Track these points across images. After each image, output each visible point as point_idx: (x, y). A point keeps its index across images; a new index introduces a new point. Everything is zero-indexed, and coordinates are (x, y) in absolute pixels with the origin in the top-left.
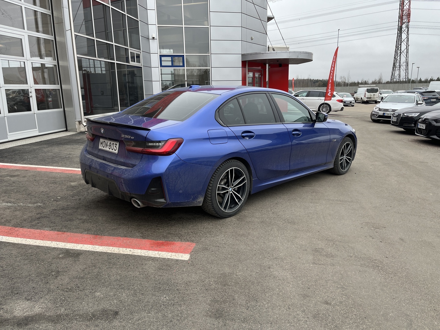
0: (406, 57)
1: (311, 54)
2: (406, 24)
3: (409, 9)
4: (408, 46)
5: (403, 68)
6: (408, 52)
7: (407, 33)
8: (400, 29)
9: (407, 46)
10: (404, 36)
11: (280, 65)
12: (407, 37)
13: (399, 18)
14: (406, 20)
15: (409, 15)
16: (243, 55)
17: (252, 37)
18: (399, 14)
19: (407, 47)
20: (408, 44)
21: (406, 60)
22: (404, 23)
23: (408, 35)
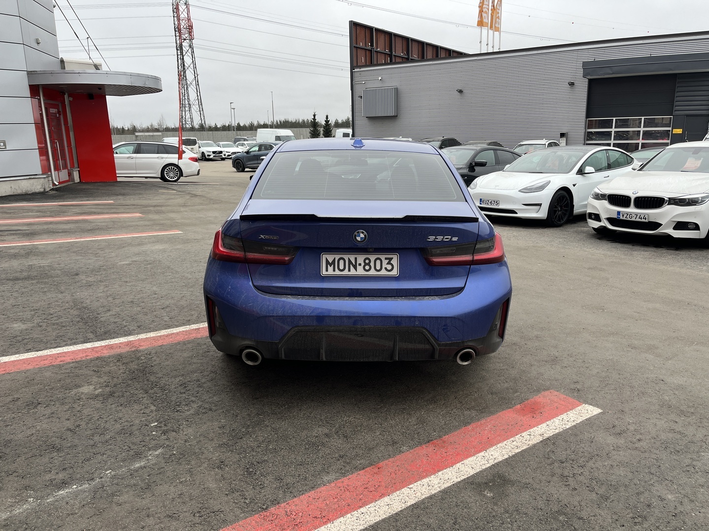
0: (197, 91)
1: (157, 79)
2: (188, 41)
3: (189, 19)
4: (196, 75)
5: (196, 109)
6: (198, 85)
7: (192, 55)
8: (180, 48)
10: (188, 60)
11: (91, 96)
12: (193, 61)
13: (175, 31)
14: (187, 35)
15: (190, 28)
16: (30, 74)
17: (37, 40)
18: (174, 24)
19: (195, 77)
20: (196, 72)
21: (198, 95)
22: (185, 39)
23: (194, 59)
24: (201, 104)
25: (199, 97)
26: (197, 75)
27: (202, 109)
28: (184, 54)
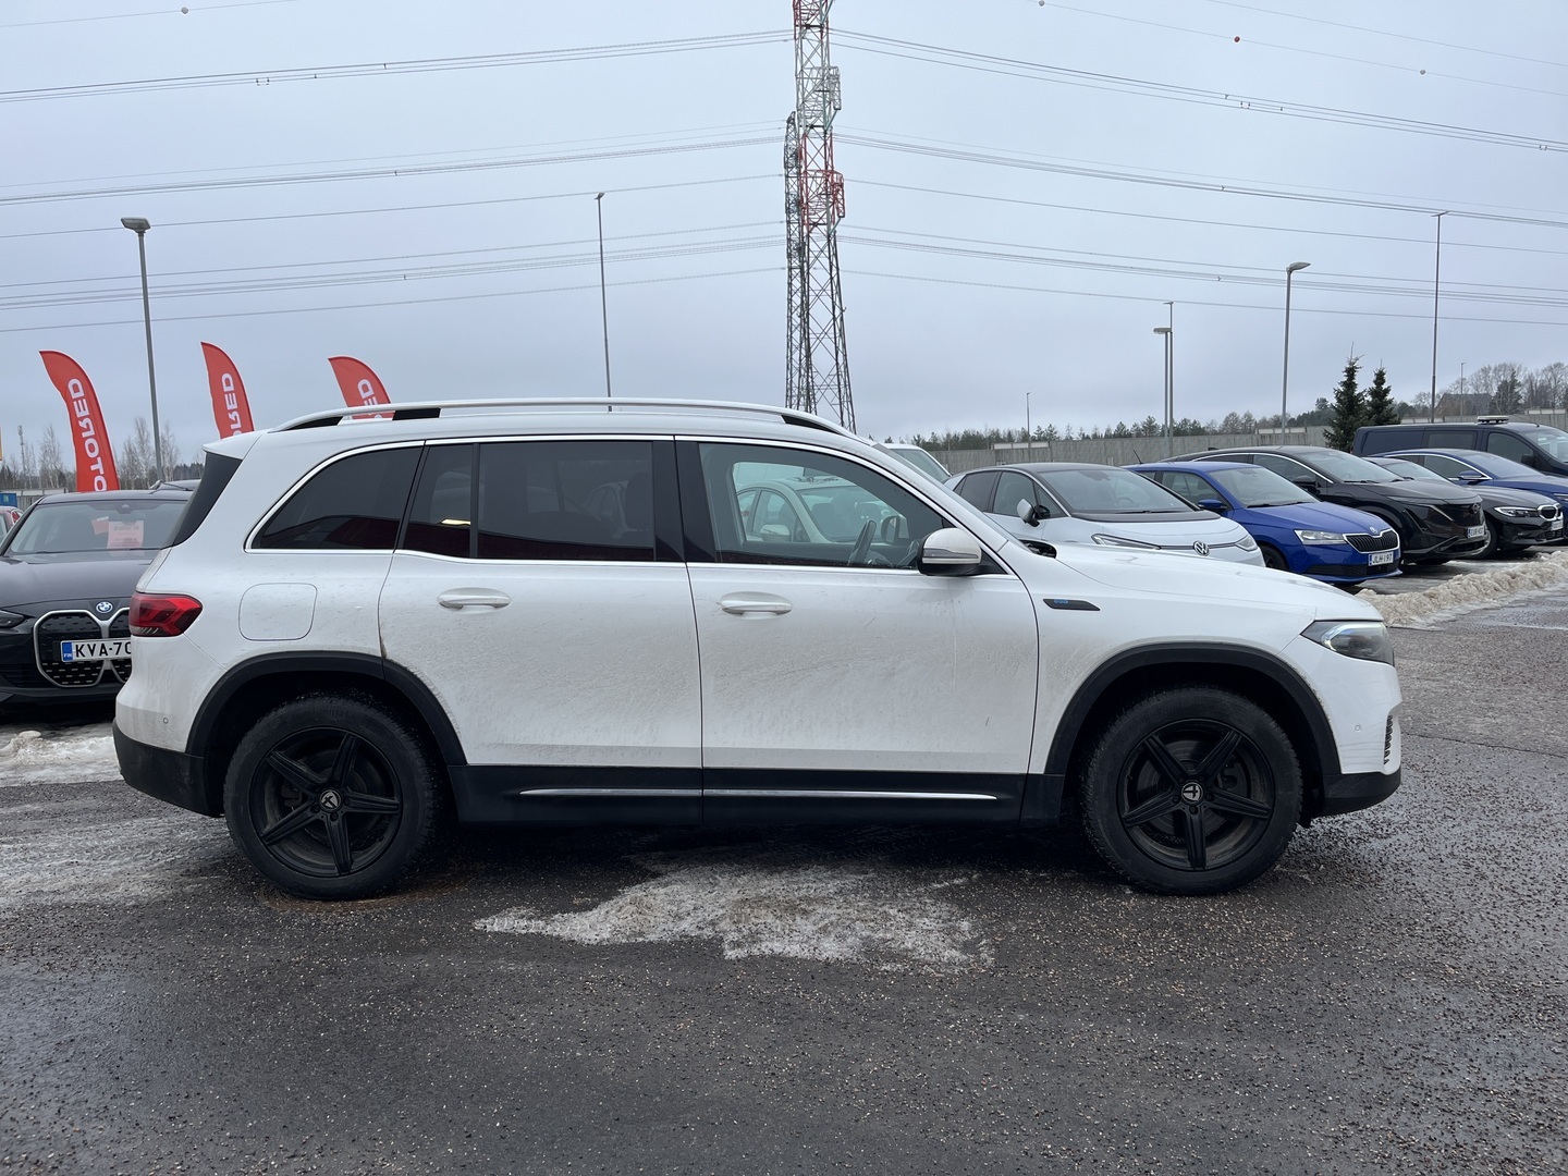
0: (838, 353)
2: (823, 227)
3: (828, 172)
4: (838, 312)
6: (842, 334)
7: (830, 263)
9: (834, 314)
10: (819, 276)
12: (832, 278)
14: (820, 214)
15: (834, 189)
18: (788, 194)
19: (834, 319)
20: (838, 303)
21: (837, 364)
22: (815, 224)
23: (834, 272)
24: (848, 385)
25: (843, 368)
26: (842, 311)
27: (849, 397)
28: (810, 261)
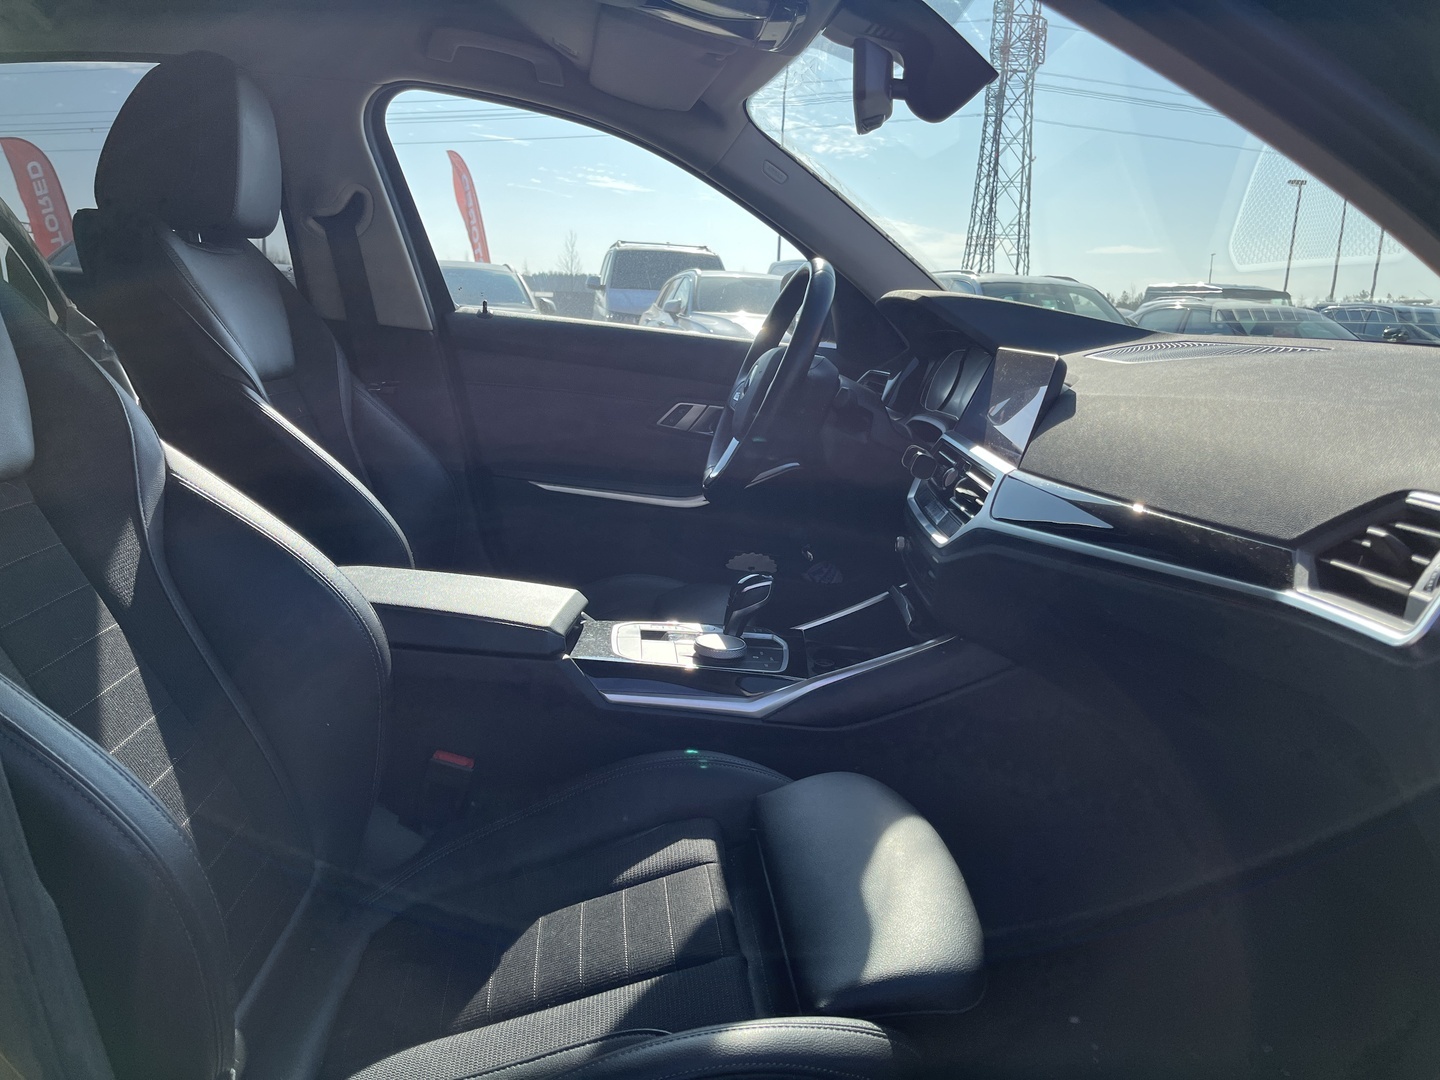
0: (1022, 202)
2: (1022, 74)
3: (1037, 16)
4: (1027, 161)
6: (1029, 185)
9: (1023, 163)
10: (1012, 125)
12: (1025, 127)
14: (1021, 61)
19: (1023, 167)
20: (1028, 151)
21: (1020, 213)
22: (1015, 71)
23: (1028, 121)
24: (1027, 236)
25: (1024, 217)
26: (1031, 160)
27: (1027, 248)
28: (1005, 108)
